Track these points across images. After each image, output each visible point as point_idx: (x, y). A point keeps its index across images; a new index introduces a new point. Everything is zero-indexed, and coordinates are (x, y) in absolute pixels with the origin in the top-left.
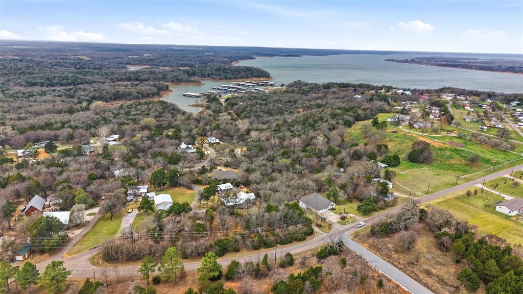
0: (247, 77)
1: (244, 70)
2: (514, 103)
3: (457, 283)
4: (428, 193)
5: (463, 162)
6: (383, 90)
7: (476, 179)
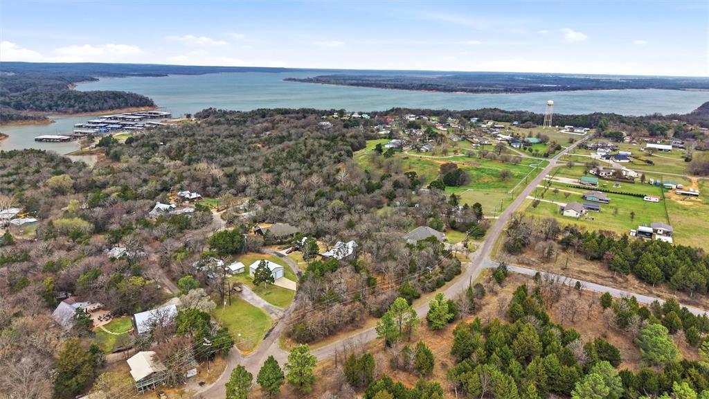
0: (119, 107)
2: (474, 120)
3: (608, 274)
4: (501, 211)
5: (494, 179)
6: (335, 115)
7: (521, 192)
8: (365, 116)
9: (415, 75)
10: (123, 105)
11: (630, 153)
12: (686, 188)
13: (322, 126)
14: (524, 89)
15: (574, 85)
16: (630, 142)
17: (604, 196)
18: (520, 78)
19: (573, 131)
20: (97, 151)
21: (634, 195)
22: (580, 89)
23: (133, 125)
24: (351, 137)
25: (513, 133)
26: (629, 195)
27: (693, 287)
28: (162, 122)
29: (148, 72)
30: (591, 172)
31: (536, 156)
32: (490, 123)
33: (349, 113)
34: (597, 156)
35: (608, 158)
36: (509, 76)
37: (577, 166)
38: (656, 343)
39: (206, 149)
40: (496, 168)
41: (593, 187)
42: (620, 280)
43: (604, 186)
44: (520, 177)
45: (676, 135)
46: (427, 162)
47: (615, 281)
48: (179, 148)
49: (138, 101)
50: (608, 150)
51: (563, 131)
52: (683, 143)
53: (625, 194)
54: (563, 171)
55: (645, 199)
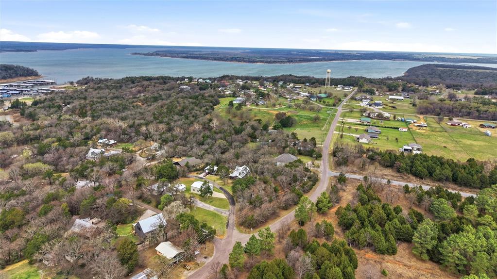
0: (11, 77)
1: (3, 68)
2: (281, 83)
3: (398, 175)
4: (323, 141)
5: (310, 122)
6: (186, 80)
7: (329, 129)
8: (208, 81)
9: (224, 51)
10: (14, 75)
11: (381, 102)
12: (418, 122)
13: (183, 89)
14: (300, 61)
15: (330, 58)
16: (379, 95)
17: (378, 129)
18: (295, 53)
19: (344, 89)
20: (9, 111)
21: (393, 128)
22: (334, 60)
23: (28, 91)
24: (209, 96)
25: (309, 91)
26: (390, 128)
27: (445, 178)
28: (51, 88)
29: (20, 49)
30: (364, 114)
31: (328, 106)
32: (292, 85)
33: (195, 78)
34: (364, 104)
35: (370, 106)
36: (287, 51)
37: (355, 111)
38: (443, 209)
39: (103, 108)
40: (308, 115)
41: (369, 124)
42: (405, 177)
43: (375, 123)
44: (325, 120)
45: (403, 90)
46: (265, 112)
47: (403, 178)
48: (81, 108)
49: (26, 72)
50: (369, 101)
51: (338, 89)
52: (408, 95)
53: (387, 127)
54: (347, 114)
55: (399, 130)
